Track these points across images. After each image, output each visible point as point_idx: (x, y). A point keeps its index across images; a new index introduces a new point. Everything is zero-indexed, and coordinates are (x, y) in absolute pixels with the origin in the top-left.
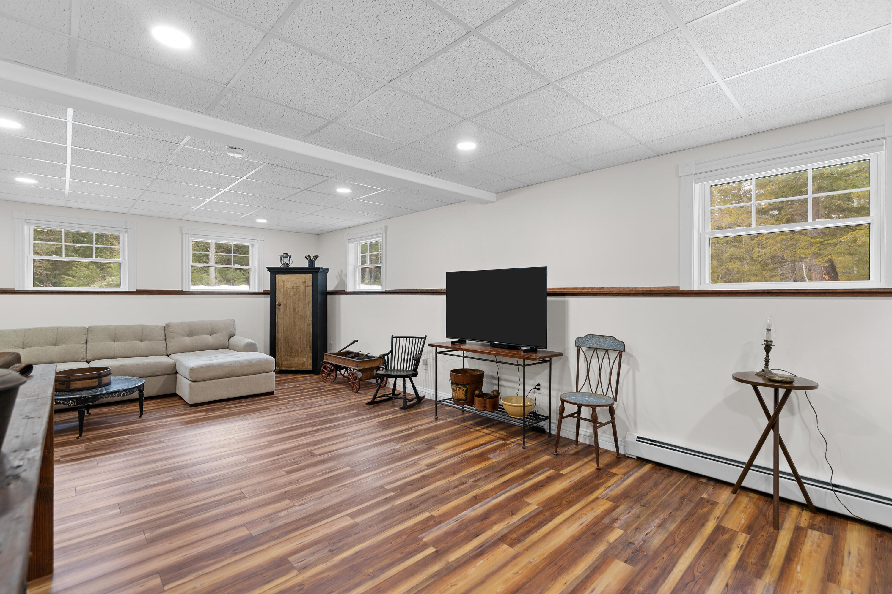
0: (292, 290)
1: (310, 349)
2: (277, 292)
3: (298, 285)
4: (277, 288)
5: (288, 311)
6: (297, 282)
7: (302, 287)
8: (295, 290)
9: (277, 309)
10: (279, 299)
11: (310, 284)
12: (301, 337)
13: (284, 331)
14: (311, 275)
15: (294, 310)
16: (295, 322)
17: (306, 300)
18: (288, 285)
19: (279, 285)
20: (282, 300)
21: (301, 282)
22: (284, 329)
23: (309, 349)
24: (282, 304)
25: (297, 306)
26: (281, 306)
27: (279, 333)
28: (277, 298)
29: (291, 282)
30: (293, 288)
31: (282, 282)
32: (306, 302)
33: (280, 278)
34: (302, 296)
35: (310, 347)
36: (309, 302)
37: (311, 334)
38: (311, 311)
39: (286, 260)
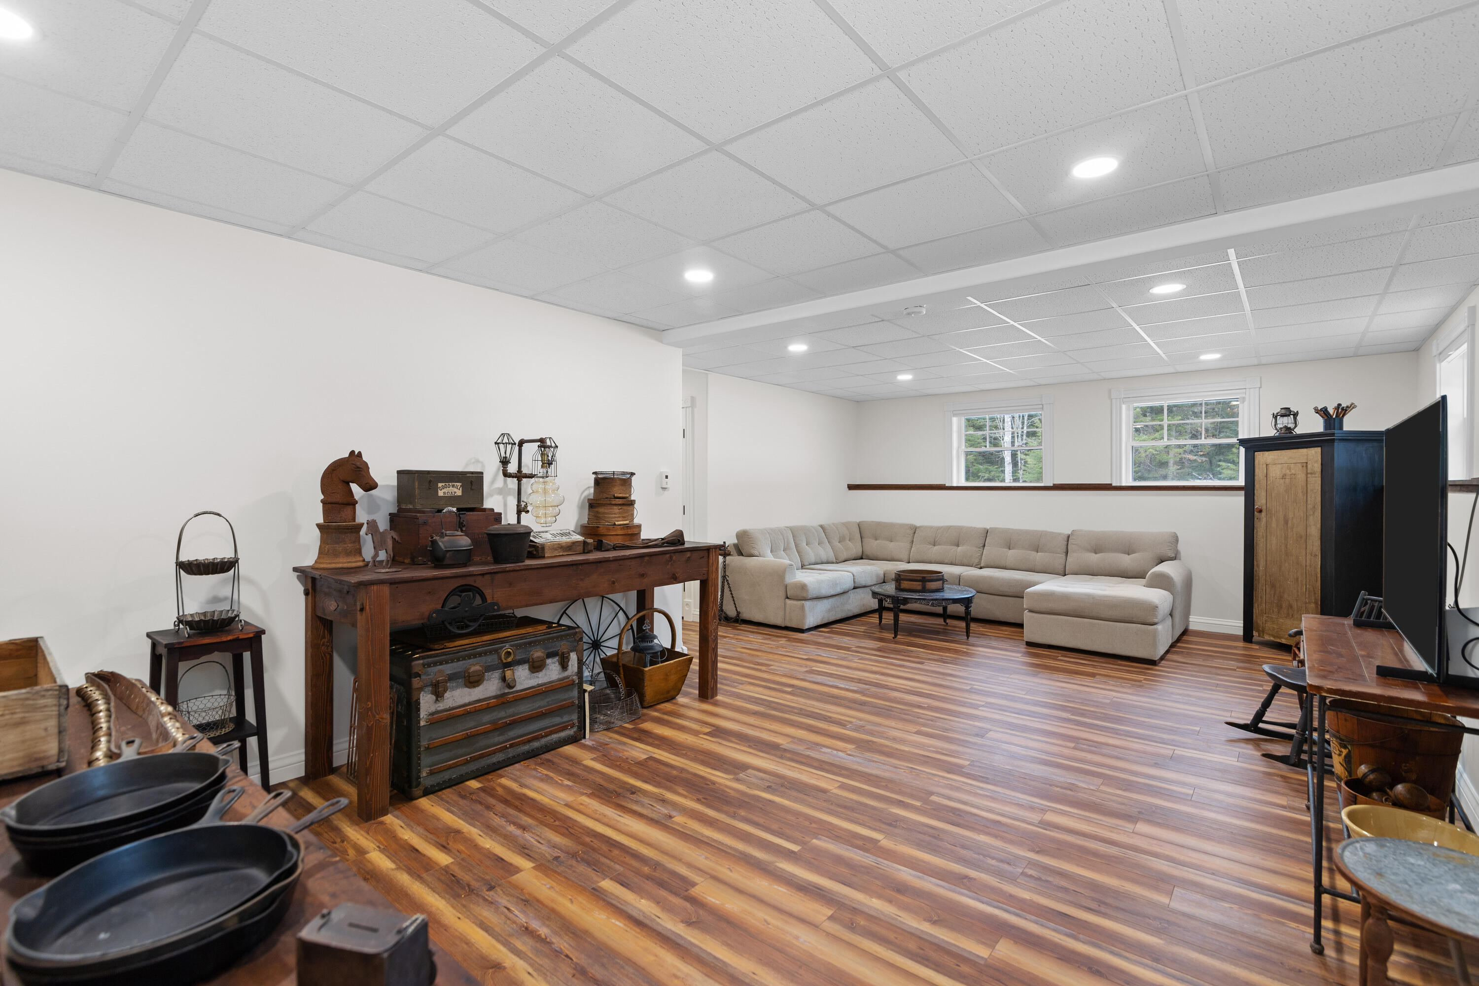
0: (1282, 481)
1: (1317, 607)
2: (1257, 486)
3: (1293, 472)
4: (1256, 478)
5: (1274, 525)
6: (1292, 466)
7: (1301, 476)
8: (1287, 481)
9: (1255, 519)
10: (1260, 501)
11: (1317, 467)
12: (1297, 579)
13: (1268, 562)
14: (1319, 449)
15: (1286, 522)
16: (1286, 546)
17: (1309, 502)
18: (1275, 472)
19: (1259, 472)
20: (1264, 501)
21: (1300, 465)
22: (1269, 558)
23: (1313, 605)
24: (1264, 508)
25: (1291, 515)
26: (1263, 514)
28: (1256, 498)
29: (1280, 466)
30: (1284, 477)
31: (1265, 466)
32: (1309, 507)
33: (1262, 458)
34: (1300, 495)
35: (1316, 603)
36: (1314, 507)
37: (1319, 575)
38: (1319, 525)
39: (1288, 421)
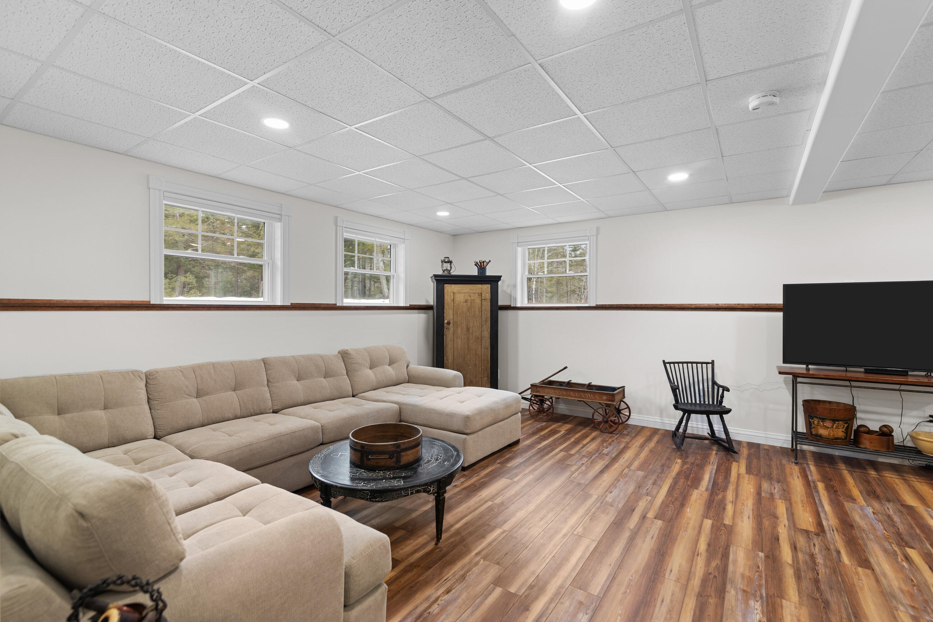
0: (465, 304)
1: (488, 379)
2: (446, 307)
3: (472, 298)
4: (446, 302)
5: (459, 331)
6: (472, 295)
7: (478, 301)
8: (469, 304)
9: (445, 329)
10: (449, 315)
11: (488, 296)
12: (476, 364)
13: (455, 357)
14: (489, 286)
15: (468, 329)
16: (468, 345)
17: (483, 317)
18: (460, 298)
19: (448, 298)
20: (451, 317)
21: (477, 294)
22: (455, 354)
23: (486, 378)
24: (452, 322)
25: (471, 325)
26: (451, 325)
27: (447, 360)
28: (445, 315)
29: (463, 294)
30: (466, 301)
31: (452, 294)
32: (483, 319)
33: (449, 289)
34: (477, 312)
35: (488, 377)
36: (486, 320)
37: (489, 360)
38: (489, 330)
39: (447, 266)
